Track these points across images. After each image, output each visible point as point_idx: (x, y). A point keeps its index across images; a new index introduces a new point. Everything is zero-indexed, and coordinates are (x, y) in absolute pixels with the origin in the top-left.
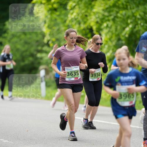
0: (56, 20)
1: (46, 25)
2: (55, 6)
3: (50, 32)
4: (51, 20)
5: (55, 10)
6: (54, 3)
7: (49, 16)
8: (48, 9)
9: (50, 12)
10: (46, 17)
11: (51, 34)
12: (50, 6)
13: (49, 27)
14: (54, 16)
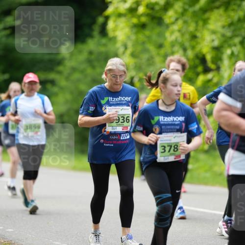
1: (129, 52)
2: (143, 19)
8: (132, 25)
12: (135, 21)
14: (141, 37)
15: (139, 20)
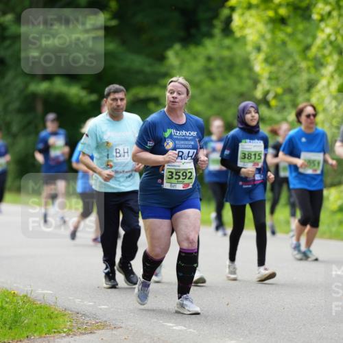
0: (284, 43)
1: (261, 56)
2: (283, 11)
3: (271, 73)
4: (273, 44)
5: (283, 21)
6: (280, 5)
7: (268, 36)
8: (267, 19)
9: (270, 26)
10: (263, 37)
11: (273, 79)
12: (271, 13)
13: (269, 61)
14: (281, 36)
15: (276, 12)
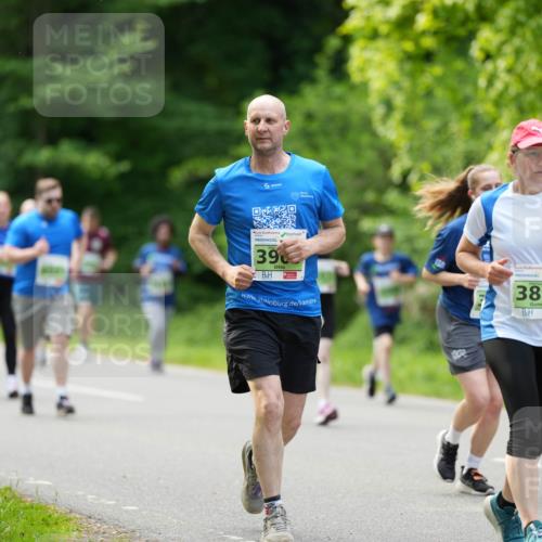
0: (429, 94)
2: (428, 43)
4: (412, 95)
5: (428, 57)
6: (424, 33)
7: (406, 84)
9: (408, 66)
12: (409, 46)
15: (417, 44)
